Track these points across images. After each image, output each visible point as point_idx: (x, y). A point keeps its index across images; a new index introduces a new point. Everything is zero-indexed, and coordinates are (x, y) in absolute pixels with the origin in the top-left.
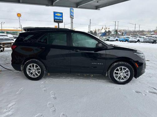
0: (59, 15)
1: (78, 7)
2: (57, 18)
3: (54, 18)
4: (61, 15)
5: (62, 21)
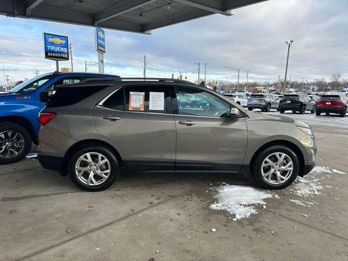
0: (58, 41)
1: (96, 23)
2: (52, 48)
3: (46, 48)
4: (64, 42)
5: (68, 56)
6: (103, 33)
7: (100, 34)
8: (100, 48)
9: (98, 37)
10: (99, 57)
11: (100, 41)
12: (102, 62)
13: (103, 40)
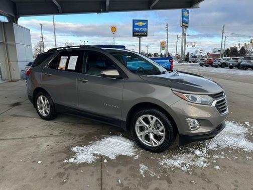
0: (141, 24)
1: (151, 8)
2: (137, 29)
3: (133, 29)
4: (144, 24)
5: (147, 33)
6: (188, 12)
7: (185, 13)
8: (184, 24)
9: (183, 16)
10: (183, 31)
11: (184, 19)
12: (185, 34)
13: (187, 18)
